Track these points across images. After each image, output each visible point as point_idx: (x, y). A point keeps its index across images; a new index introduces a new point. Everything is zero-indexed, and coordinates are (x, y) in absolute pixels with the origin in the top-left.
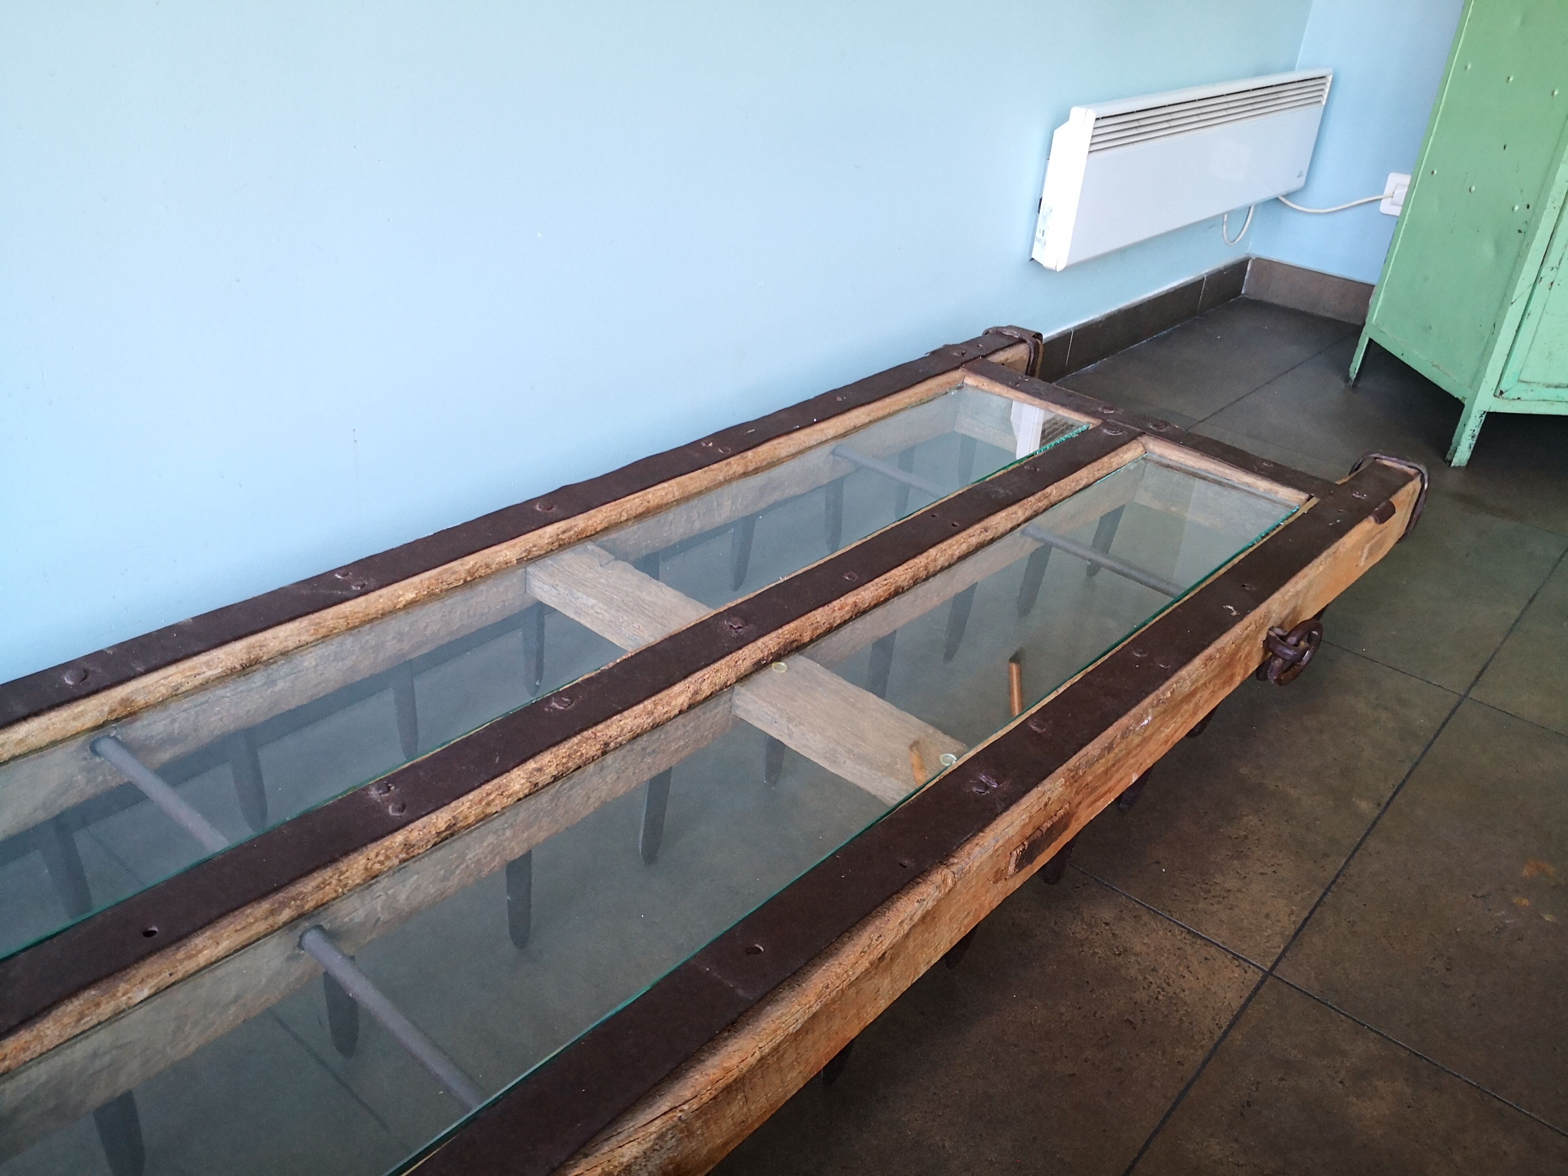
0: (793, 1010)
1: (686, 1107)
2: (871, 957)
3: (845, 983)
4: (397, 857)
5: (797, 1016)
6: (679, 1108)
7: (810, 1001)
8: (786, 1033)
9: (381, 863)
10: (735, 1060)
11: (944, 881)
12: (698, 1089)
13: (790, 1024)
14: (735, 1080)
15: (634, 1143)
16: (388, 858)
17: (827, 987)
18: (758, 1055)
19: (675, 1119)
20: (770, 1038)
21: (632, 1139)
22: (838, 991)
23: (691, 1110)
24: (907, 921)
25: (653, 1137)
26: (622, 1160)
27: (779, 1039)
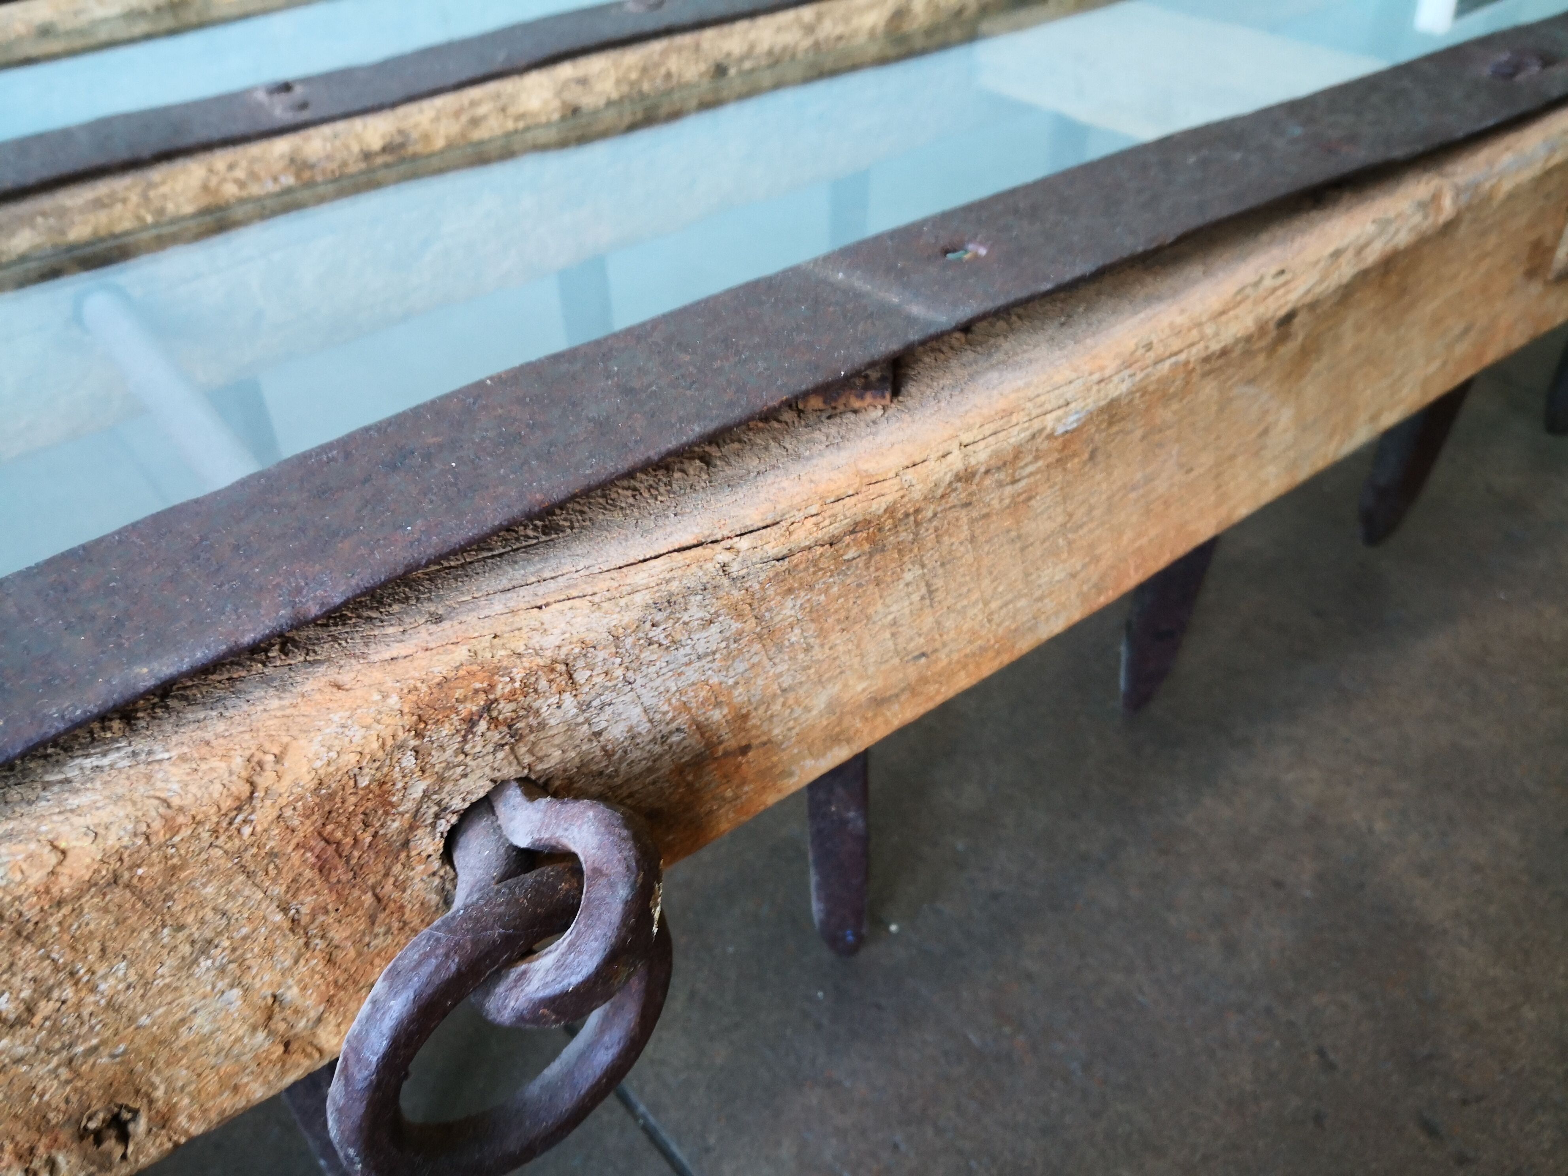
0: (1059, 378)
1: (744, 544)
2: (1261, 309)
3: (1194, 350)
4: (275, 179)
5: (1069, 392)
6: (727, 543)
7: (1102, 368)
8: (1036, 425)
9: (241, 184)
10: (894, 460)
11: (1436, 198)
12: (782, 506)
13: (1048, 407)
14: (890, 510)
15: (576, 602)
16: (254, 176)
17: (1149, 347)
18: (956, 462)
19: (709, 566)
20: (989, 429)
21: (575, 594)
22: (1176, 364)
23: (759, 554)
24: (1350, 254)
25: (639, 599)
26: (537, 640)
27: (1015, 436)
